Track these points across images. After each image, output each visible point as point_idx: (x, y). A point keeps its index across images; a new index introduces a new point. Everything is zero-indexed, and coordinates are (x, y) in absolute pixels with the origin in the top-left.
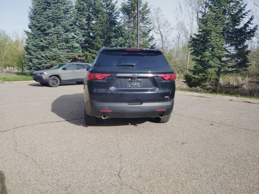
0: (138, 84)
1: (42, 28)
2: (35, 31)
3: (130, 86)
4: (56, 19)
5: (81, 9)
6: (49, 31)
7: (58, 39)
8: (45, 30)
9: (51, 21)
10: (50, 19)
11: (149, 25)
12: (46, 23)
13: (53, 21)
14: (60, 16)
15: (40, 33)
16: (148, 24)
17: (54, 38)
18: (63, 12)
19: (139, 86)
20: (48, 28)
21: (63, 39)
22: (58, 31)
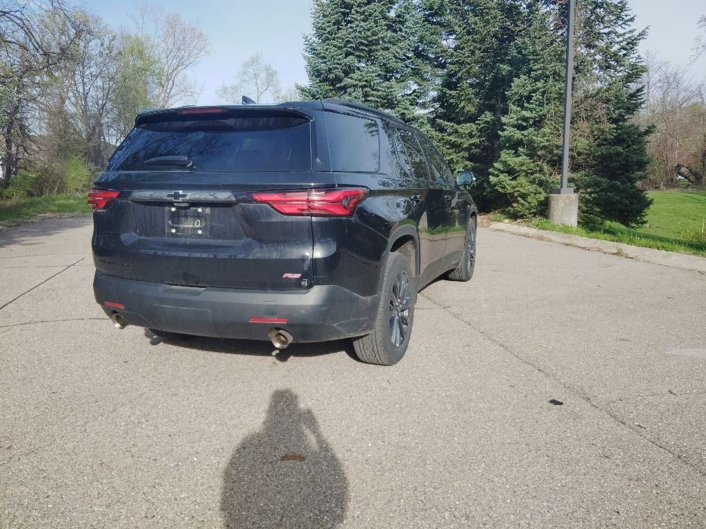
0: (198, 224)
1: (331, 76)
2: (317, 83)
3: (173, 231)
4: (365, 48)
5: (436, 8)
6: (347, 81)
7: (366, 101)
8: (339, 79)
9: (353, 54)
10: (350, 49)
11: (623, 26)
12: (339, 60)
13: (357, 53)
14: (374, 37)
15: (328, 87)
16: (620, 23)
17: (355, 97)
18: (386, 25)
19: (200, 232)
20: (346, 73)
21: (378, 100)
22: (365, 79)
